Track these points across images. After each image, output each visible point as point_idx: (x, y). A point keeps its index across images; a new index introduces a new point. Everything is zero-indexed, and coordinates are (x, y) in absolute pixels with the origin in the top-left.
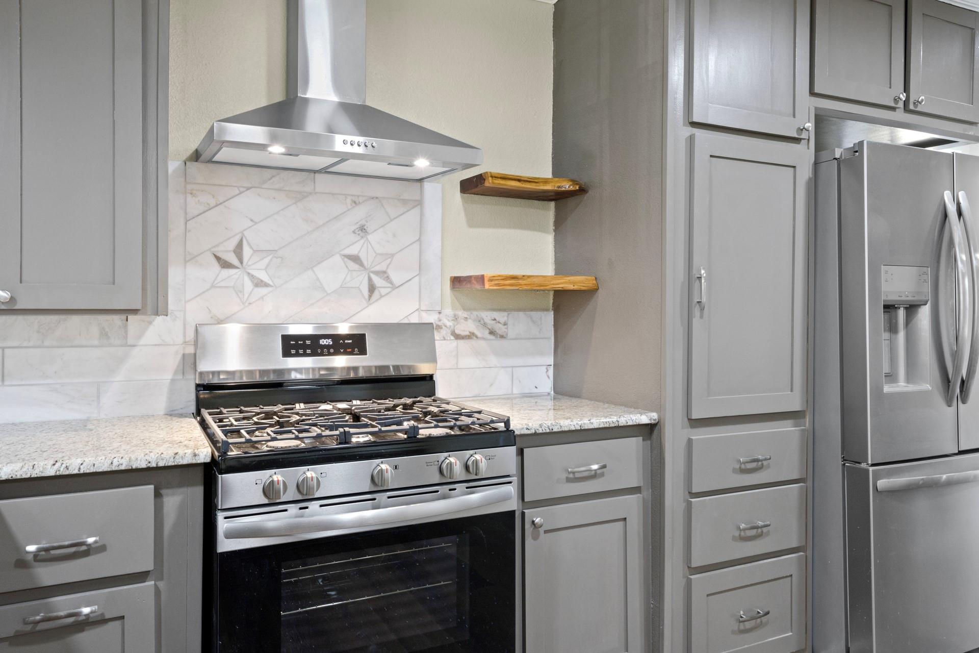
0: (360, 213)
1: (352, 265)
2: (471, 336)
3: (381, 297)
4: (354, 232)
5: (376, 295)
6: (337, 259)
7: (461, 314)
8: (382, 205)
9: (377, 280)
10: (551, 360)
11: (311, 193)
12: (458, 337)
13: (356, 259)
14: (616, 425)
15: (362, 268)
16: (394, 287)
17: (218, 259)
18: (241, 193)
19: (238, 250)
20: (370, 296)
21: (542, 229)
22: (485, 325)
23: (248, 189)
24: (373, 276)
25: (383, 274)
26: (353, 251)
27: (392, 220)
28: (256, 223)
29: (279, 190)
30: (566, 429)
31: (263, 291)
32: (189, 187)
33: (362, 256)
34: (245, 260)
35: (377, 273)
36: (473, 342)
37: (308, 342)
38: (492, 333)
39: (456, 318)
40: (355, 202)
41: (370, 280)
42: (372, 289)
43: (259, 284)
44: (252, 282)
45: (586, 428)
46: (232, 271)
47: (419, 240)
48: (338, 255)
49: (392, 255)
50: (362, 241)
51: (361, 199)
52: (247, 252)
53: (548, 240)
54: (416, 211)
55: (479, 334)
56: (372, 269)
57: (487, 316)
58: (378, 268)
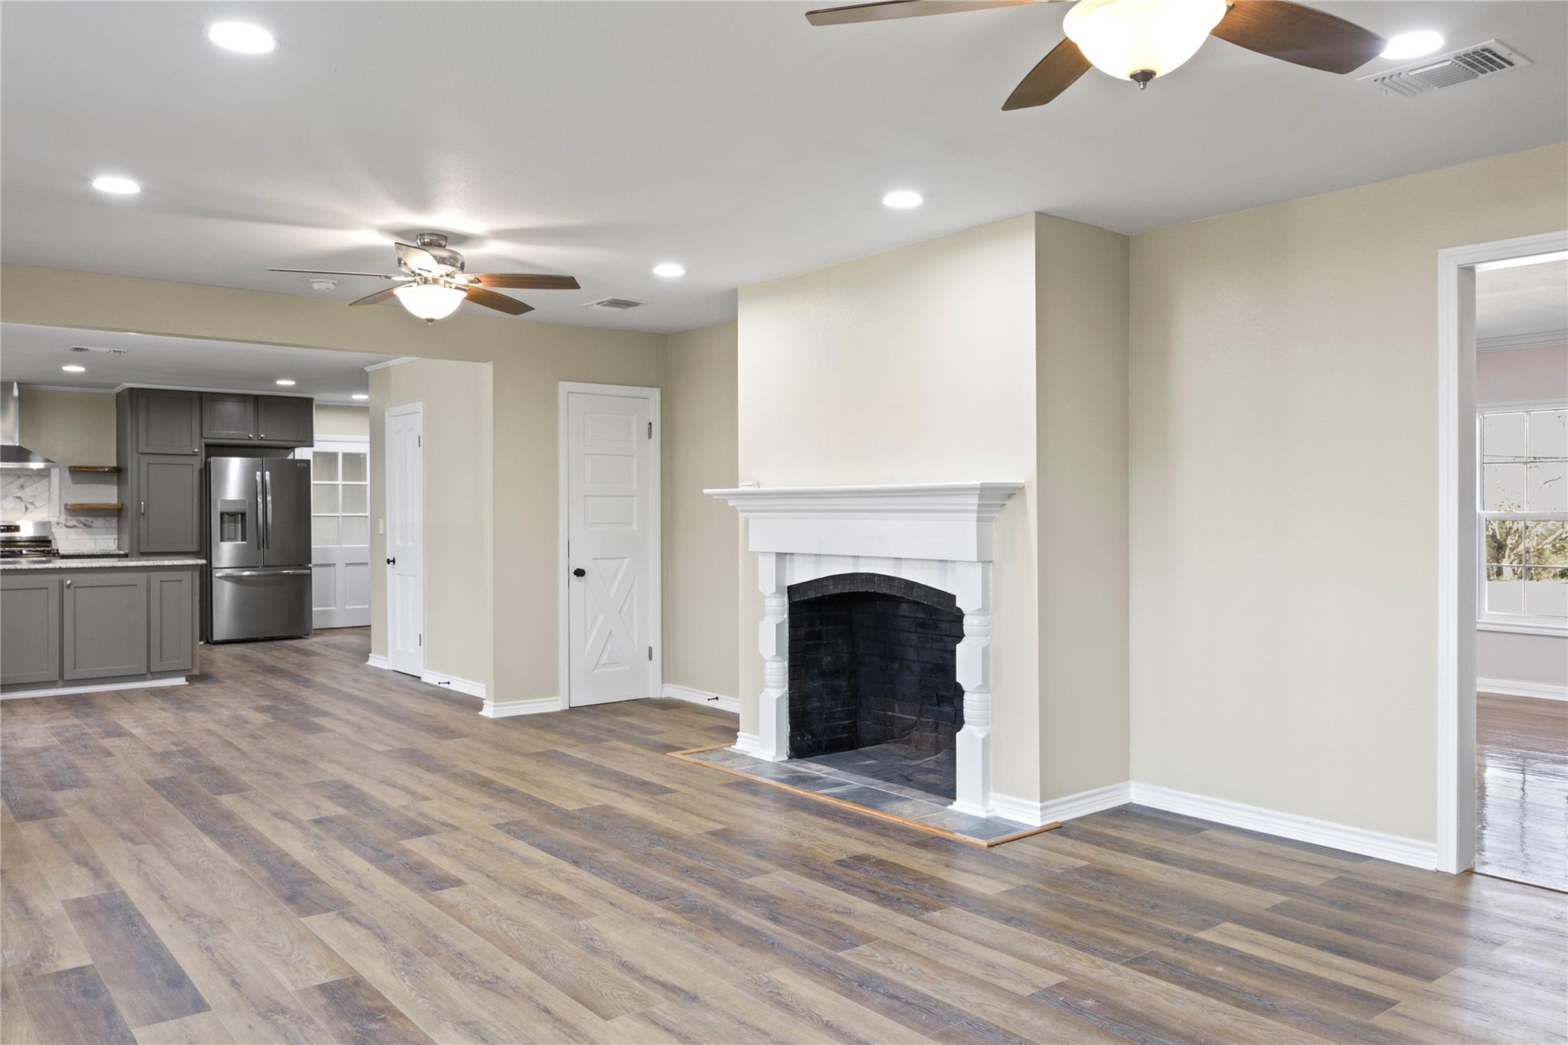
0: (21, 481)
1: (17, 500)
2: (74, 527)
3: (31, 511)
4: (19, 488)
5: (28, 511)
6: (12, 498)
7: (70, 518)
8: (31, 478)
9: (29, 505)
10: (116, 537)
12: (67, 527)
13: (19, 498)
15: (22, 501)
16: (36, 508)
20: (25, 511)
21: (111, 483)
22: (81, 522)
24: (27, 504)
25: (32, 503)
26: (18, 495)
27: (35, 485)
33: (22, 497)
35: (29, 503)
36: (75, 529)
38: (85, 525)
39: (67, 520)
40: (19, 477)
41: (26, 506)
42: (27, 509)
47: (49, 490)
48: (11, 496)
49: (36, 496)
50: (22, 491)
51: (22, 476)
53: (115, 487)
54: (48, 479)
55: (78, 525)
56: (27, 501)
57: (82, 519)
58: (29, 501)
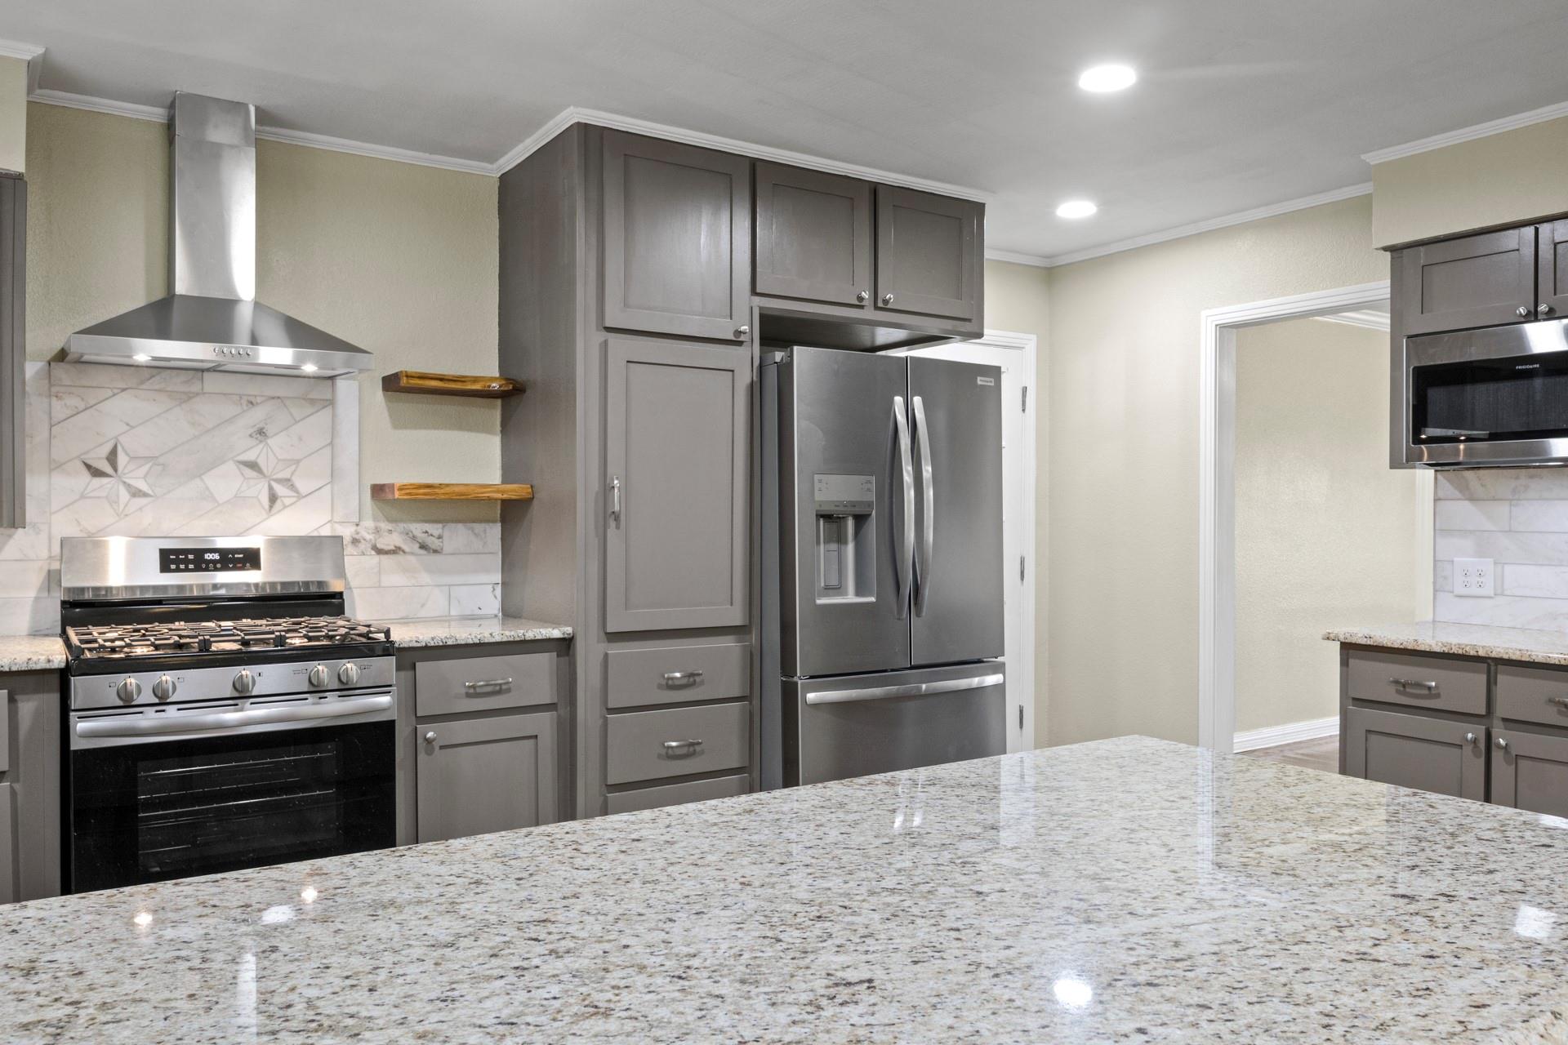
0: (257, 415)
1: (249, 472)
2: (397, 551)
3: (285, 507)
4: (251, 436)
5: (278, 504)
6: (230, 466)
7: (385, 526)
8: (285, 405)
9: (280, 490)
10: (498, 578)
11: (198, 394)
12: (380, 552)
13: (253, 466)
14: (523, 638)
15: (261, 476)
16: (300, 497)
17: (88, 467)
18: (114, 395)
19: (112, 457)
20: (271, 507)
21: (487, 430)
22: (414, 538)
23: (124, 390)
24: (274, 485)
25: (287, 482)
26: (250, 456)
27: (296, 422)
28: (132, 427)
29: (159, 391)
30: (463, 642)
31: (143, 501)
32: (54, 390)
33: (262, 463)
34: (120, 467)
35: (279, 481)
36: (400, 557)
37: (191, 557)
38: (423, 547)
39: (377, 531)
40: (252, 403)
41: (271, 488)
42: (273, 498)
43: (136, 493)
44: (129, 492)
45: (486, 641)
46: (105, 480)
47: (331, 444)
48: (231, 462)
49: (298, 462)
50: (261, 446)
51: (259, 400)
52: (122, 459)
53: (496, 440)
54: (328, 411)
55: (406, 549)
56: (275, 477)
57: (417, 528)
58: (280, 476)
